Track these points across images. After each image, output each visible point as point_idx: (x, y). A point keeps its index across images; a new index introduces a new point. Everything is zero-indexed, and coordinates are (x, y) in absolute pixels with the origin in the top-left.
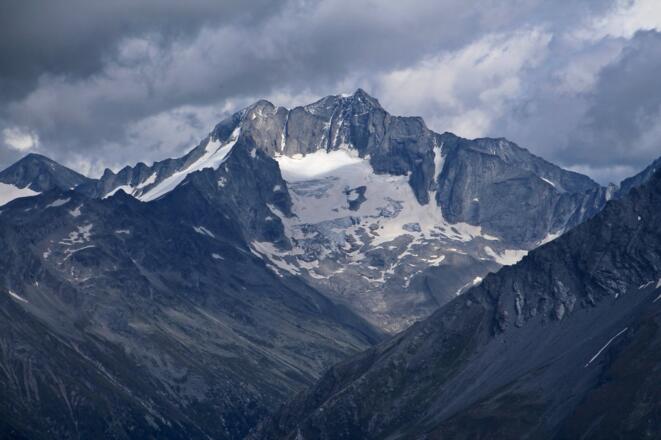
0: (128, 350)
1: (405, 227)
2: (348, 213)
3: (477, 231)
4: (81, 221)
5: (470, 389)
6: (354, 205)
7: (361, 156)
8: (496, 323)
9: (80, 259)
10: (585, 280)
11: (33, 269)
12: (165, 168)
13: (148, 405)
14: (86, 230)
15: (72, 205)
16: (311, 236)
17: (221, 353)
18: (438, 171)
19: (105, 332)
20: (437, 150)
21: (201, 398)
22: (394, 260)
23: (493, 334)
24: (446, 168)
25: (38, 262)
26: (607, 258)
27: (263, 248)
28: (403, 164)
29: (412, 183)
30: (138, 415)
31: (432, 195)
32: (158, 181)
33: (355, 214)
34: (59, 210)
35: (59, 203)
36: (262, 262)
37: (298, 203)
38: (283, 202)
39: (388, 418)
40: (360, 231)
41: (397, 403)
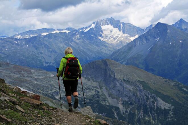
0: (85, 51)
1: (118, 35)
2: (110, 33)
3: (127, 35)
4: (78, 34)
5: (133, 54)
6: (111, 32)
7: (112, 25)
9: (78, 39)
10: (147, 39)
11: (72, 41)
12: (86, 28)
13: (88, 57)
14: (78, 35)
15: (76, 32)
16: (106, 36)
17: (96, 51)
18: (122, 27)
19: (82, 48)
20: (122, 25)
21: (94, 57)
22: (117, 39)
23: (135, 47)
24: (123, 27)
25: (73, 40)
26: (150, 37)
27: (100, 38)
28: (117, 26)
29: (119, 29)
30: (86, 59)
31: (121, 30)
32: (86, 29)
33: (111, 33)
35: (75, 32)
36: (100, 39)
37: (104, 32)
38: (102, 32)
39: (122, 58)
40: (112, 35)
41: (123, 56)
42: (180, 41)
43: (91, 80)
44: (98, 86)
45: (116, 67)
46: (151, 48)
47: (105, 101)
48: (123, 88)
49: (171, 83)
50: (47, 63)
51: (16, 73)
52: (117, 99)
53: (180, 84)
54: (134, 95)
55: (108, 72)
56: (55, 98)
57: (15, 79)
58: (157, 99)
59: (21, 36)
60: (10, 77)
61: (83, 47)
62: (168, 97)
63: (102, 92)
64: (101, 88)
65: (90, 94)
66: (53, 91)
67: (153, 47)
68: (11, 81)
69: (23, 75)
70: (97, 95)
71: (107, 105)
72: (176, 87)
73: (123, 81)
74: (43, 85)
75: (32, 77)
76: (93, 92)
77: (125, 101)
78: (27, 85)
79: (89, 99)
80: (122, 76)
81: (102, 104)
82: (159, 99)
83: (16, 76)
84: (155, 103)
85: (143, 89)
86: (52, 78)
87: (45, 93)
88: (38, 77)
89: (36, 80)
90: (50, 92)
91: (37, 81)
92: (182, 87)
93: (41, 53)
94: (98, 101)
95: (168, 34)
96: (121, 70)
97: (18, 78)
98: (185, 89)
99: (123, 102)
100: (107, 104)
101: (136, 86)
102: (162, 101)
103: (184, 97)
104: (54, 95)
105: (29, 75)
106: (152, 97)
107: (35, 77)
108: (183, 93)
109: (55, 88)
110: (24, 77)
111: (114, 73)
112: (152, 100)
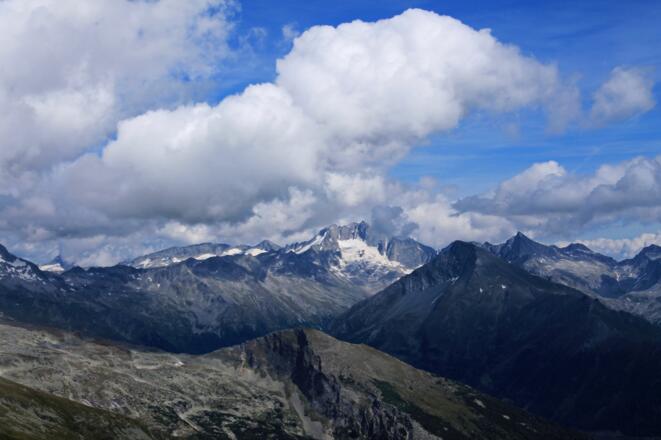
0: (293, 299)
1: (377, 262)
2: (359, 258)
3: (398, 264)
4: (279, 260)
5: (397, 311)
6: (361, 256)
7: (363, 240)
8: (404, 292)
10: (431, 279)
12: (304, 244)
13: (299, 316)
14: (281, 263)
15: (277, 255)
16: (348, 265)
18: (386, 246)
19: (286, 293)
21: (315, 314)
22: (373, 272)
23: (403, 295)
24: (389, 245)
26: (437, 273)
27: (333, 268)
28: (376, 243)
29: (379, 249)
31: (385, 253)
32: (302, 248)
34: (273, 257)
35: (273, 255)
36: (333, 273)
37: (343, 254)
38: (339, 254)
39: (371, 320)
41: (374, 316)
42: (504, 287)
43: (268, 376)
44: (283, 392)
45: (326, 347)
46: (439, 301)
47: (294, 425)
48: (338, 398)
49: (450, 387)
50: (200, 327)
51: (95, 356)
52: (323, 422)
53: (470, 391)
54: (362, 413)
55: (306, 357)
56: (178, 416)
57: (91, 372)
58: (411, 425)
59: (152, 259)
60: (79, 366)
61: (290, 291)
62: (438, 419)
63: (290, 404)
64: (288, 396)
65: (262, 408)
66: (176, 401)
67: (443, 297)
68: (79, 377)
69: (110, 361)
70: (279, 413)
71: (299, 437)
72: (460, 397)
73: (338, 380)
74: (154, 385)
75: (129, 367)
76: (270, 405)
77: (341, 427)
78: (116, 386)
79: (259, 422)
80: (338, 369)
81: (286, 435)
82: (415, 424)
83: (94, 364)
84: (405, 434)
85: (383, 400)
86: (178, 369)
87: (155, 404)
88: (145, 367)
89: (139, 373)
90: (167, 403)
91: (141, 377)
92: (473, 398)
93: (189, 303)
94: (278, 427)
95: (476, 269)
96: (336, 354)
97: (97, 368)
98: (479, 403)
99: (336, 429)
100: (300, 434)
101: (368, 392)
102: (421, 429)
103: (474, 421)
104: (177, 409)
105: (125, 362)
106: (400, 420)
107: (139, 367)
108: (472, 411)
109: (180, 395)
110: (112, 366)
111: (320, 362)
112: (400, 425)
